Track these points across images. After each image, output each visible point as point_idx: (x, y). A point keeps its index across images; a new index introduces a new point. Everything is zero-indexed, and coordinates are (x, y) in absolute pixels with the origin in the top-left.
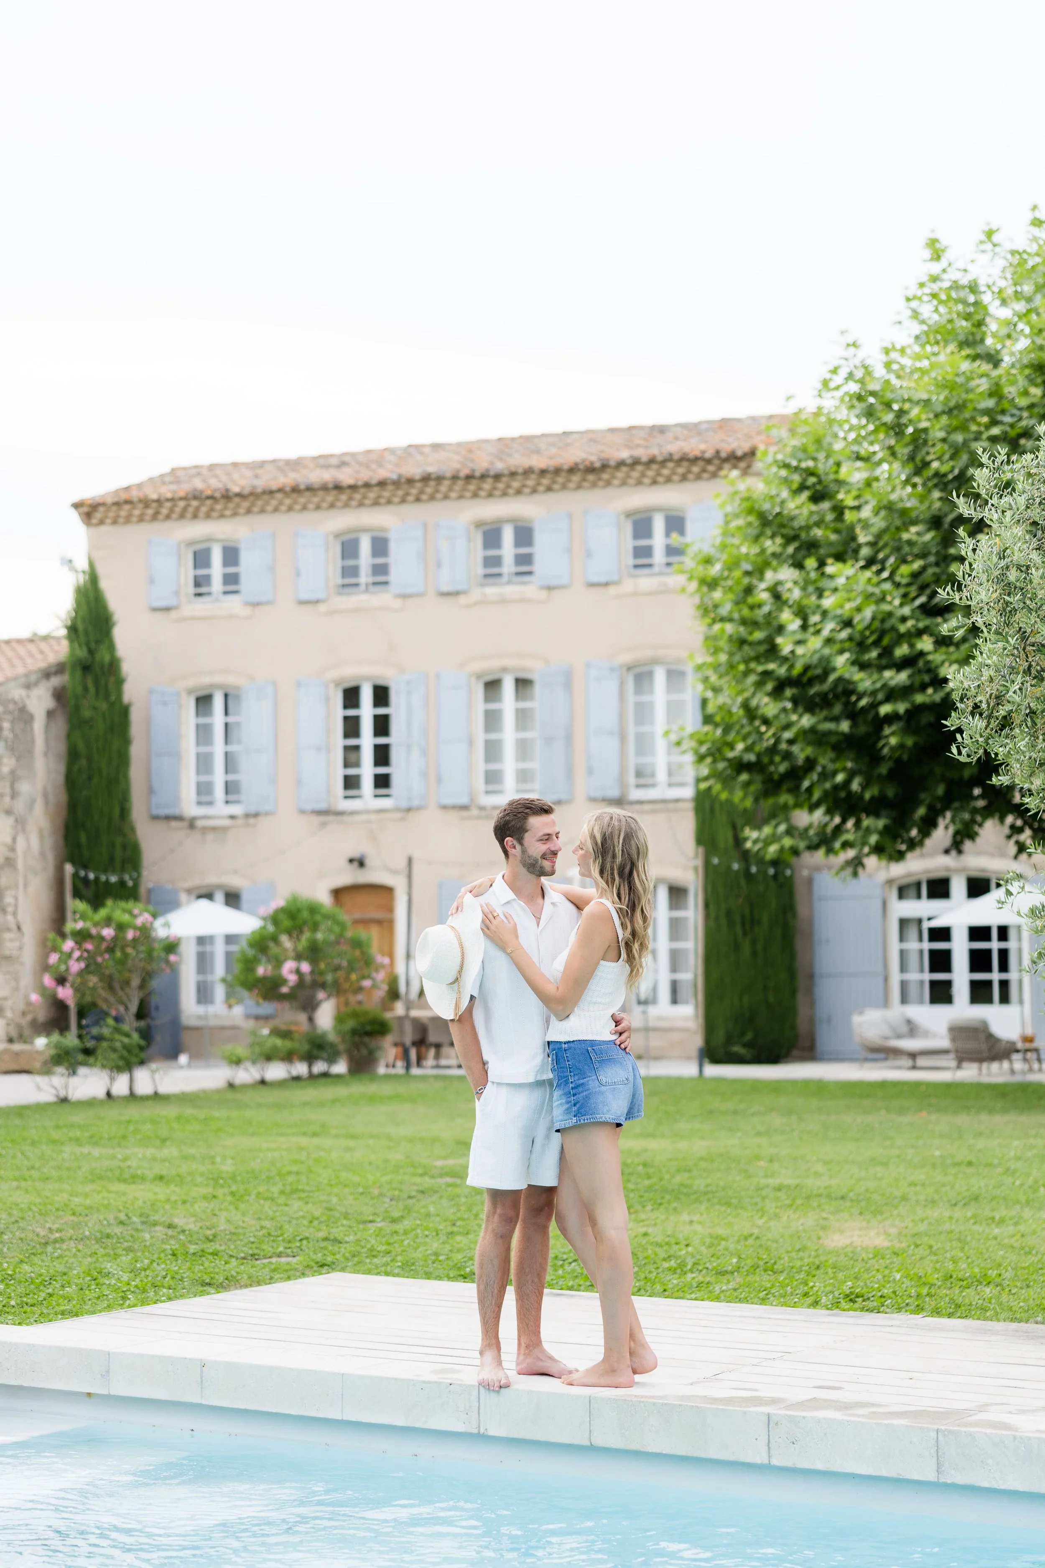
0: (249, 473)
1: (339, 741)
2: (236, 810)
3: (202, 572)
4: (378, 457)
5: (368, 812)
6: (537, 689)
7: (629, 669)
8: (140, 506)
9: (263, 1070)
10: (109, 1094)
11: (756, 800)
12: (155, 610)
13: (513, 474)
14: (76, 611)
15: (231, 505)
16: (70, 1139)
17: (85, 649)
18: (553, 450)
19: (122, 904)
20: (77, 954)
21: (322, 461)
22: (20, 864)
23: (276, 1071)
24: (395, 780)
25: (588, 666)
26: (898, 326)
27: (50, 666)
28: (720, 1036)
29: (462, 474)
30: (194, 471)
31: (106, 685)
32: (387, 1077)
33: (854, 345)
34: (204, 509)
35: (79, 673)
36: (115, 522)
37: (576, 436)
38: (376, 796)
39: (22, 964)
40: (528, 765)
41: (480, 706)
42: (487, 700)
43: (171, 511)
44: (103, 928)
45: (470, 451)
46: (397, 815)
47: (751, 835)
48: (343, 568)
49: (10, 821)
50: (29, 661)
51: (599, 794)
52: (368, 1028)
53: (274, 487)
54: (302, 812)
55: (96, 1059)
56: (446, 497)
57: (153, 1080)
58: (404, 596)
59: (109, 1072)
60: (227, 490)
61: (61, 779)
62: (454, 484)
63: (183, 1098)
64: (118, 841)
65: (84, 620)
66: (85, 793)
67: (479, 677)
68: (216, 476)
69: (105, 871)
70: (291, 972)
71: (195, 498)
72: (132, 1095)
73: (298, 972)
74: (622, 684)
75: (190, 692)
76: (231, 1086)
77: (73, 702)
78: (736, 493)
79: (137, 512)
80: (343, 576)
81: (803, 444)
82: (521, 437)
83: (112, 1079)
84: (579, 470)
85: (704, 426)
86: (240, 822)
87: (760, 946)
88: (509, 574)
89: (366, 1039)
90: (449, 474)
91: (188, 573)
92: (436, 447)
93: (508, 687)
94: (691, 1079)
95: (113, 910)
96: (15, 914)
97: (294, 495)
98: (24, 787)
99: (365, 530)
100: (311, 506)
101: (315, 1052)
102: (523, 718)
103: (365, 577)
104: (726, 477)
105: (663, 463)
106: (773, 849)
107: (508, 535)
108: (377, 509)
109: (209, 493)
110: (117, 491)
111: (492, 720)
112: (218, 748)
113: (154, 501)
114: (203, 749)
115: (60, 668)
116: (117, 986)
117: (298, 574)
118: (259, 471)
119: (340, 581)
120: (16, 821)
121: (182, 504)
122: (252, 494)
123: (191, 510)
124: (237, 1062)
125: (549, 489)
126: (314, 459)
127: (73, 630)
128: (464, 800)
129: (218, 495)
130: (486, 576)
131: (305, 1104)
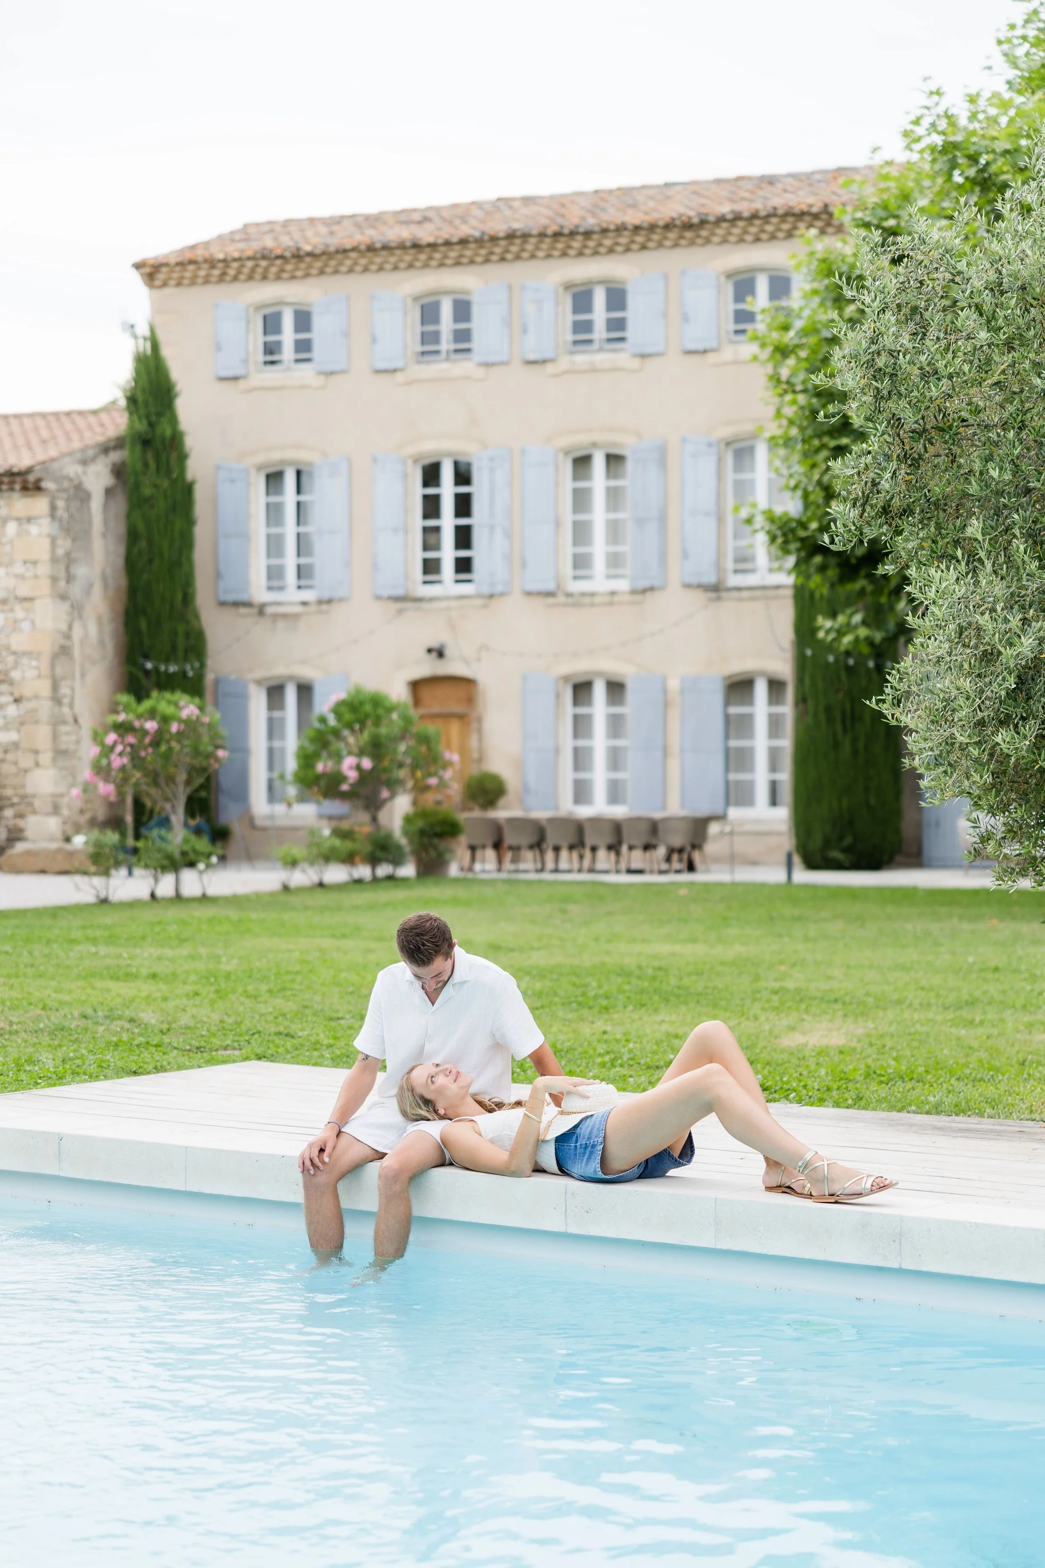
0: (323, 230)
1: (418, 522)
2: (308, 595)
3: (272, 338)
4: (461, 212)
5: (447, 598)
6: (630, 465)
7: (728, 444)
8: (206, 266)
9: (321, 872)
10: (153, 895)
11: (832, 586)
12: (222, 379)
13: (604, 231)
14: (136, 380)
15: (302, 266)
16: (88, 939)
17: (145, 422)
18: (651, 204)
19: (168, 695)
20: (119, 748)
21: (403, 217)
22: (76, 652)
23: (336, 874)
24: (477, 564)
25: (684, 440)
26: (987, 71)
27: (109, 440)
28: (817, 841)
29: (550, 232)
30: (267, 228)
31: (168, 462)
32: (456, 880)
33: (938, 93)
34: (274, 270)
35: (138, 448)
36: (179, 284)
37: (679, 188)
38: (457, 581)
39: (80, 759)
40: (619, 548)
41: (568, 484)
42: (576, 477)
43: (239, 272)
44: (146, 720)
45: (563, 205)
46: (479, 602)
47: (824, 623)
48: (423, 334)
49: (65, 606)
50: (87, 434)
51: (694, 580)
52: (438, 829)
53: (348, 246)
54: (378, 598)
55: (139, 860)
56: (533, 256)
57: (201, 880)
58: (487, 365)
59: (153, 872)
60: (298, 249)
61: (120, 562)
62: (541, 242)
63: (235, 901)
64: (181, 629)
65: (143, 391)
66: (145, 577)
67: (567, 453)
68: (289, 233)
69: (167, 661)
70: (351, 768)
71: (264, 257)
72: (178, 897)
73: (358, 768)
74: (720, 460)
75: (259, 468)
76: (286, 888)
77: (132, 479)
78: (812, 253)
79: (202, 273)
80: (423, 343)
81: (883, 201)
82: (619, 189)
83: (156, 880)
84: (675, 226)
85: (817, 177)
86: (312, 608)
87: (861, 745)
88: (600, 340)
89: (436, 841)
90: (535, 232)
91: (258, 339)
92: (527, 200)
93: (599, 463)
94: (778, 886)
95: (158, 701)
96: (71, 705)
97: (369, 254)
98: (81, 571)
99: (446, 293)
100: (388, 266)
101: (379, 854)
102: (614, 497)
103: (446, 344)
104: (802, 236)
105: (767, 218)
106: (847, 639)
107: (599, 298)
108: (458, 269)
109: (278, 252)
110: (182, 251)
111: (581, 500)
112: (290, 529)
113: (220, 261)
114: (274, 530)
115: (119, 443)
116: (162, 781)
117: (374, 340)
118: (335, 228)
119: (419, 348)
120: (72, 606)
121: (250, 264)
122: (324, 253)
123: (260, 270)
124: (293, 863)
125: (644, 247)
126: (396, 214)
127: (132, 400)
128: (551, 586)
129: (288, 254)
130: (576, 343)
131: (356, 908)
